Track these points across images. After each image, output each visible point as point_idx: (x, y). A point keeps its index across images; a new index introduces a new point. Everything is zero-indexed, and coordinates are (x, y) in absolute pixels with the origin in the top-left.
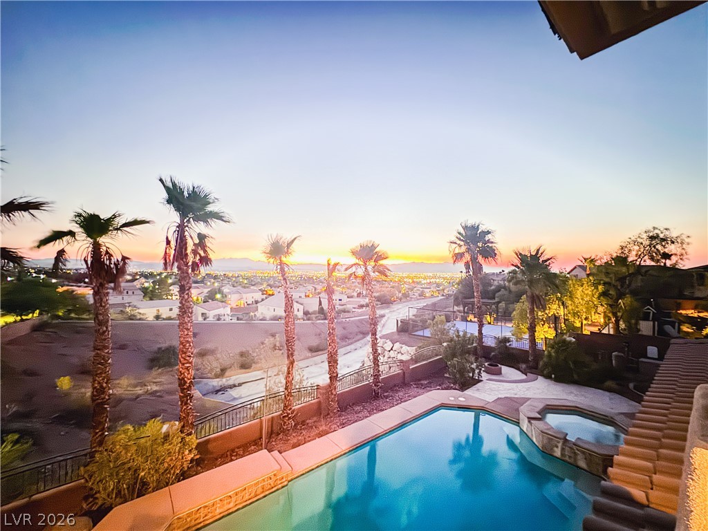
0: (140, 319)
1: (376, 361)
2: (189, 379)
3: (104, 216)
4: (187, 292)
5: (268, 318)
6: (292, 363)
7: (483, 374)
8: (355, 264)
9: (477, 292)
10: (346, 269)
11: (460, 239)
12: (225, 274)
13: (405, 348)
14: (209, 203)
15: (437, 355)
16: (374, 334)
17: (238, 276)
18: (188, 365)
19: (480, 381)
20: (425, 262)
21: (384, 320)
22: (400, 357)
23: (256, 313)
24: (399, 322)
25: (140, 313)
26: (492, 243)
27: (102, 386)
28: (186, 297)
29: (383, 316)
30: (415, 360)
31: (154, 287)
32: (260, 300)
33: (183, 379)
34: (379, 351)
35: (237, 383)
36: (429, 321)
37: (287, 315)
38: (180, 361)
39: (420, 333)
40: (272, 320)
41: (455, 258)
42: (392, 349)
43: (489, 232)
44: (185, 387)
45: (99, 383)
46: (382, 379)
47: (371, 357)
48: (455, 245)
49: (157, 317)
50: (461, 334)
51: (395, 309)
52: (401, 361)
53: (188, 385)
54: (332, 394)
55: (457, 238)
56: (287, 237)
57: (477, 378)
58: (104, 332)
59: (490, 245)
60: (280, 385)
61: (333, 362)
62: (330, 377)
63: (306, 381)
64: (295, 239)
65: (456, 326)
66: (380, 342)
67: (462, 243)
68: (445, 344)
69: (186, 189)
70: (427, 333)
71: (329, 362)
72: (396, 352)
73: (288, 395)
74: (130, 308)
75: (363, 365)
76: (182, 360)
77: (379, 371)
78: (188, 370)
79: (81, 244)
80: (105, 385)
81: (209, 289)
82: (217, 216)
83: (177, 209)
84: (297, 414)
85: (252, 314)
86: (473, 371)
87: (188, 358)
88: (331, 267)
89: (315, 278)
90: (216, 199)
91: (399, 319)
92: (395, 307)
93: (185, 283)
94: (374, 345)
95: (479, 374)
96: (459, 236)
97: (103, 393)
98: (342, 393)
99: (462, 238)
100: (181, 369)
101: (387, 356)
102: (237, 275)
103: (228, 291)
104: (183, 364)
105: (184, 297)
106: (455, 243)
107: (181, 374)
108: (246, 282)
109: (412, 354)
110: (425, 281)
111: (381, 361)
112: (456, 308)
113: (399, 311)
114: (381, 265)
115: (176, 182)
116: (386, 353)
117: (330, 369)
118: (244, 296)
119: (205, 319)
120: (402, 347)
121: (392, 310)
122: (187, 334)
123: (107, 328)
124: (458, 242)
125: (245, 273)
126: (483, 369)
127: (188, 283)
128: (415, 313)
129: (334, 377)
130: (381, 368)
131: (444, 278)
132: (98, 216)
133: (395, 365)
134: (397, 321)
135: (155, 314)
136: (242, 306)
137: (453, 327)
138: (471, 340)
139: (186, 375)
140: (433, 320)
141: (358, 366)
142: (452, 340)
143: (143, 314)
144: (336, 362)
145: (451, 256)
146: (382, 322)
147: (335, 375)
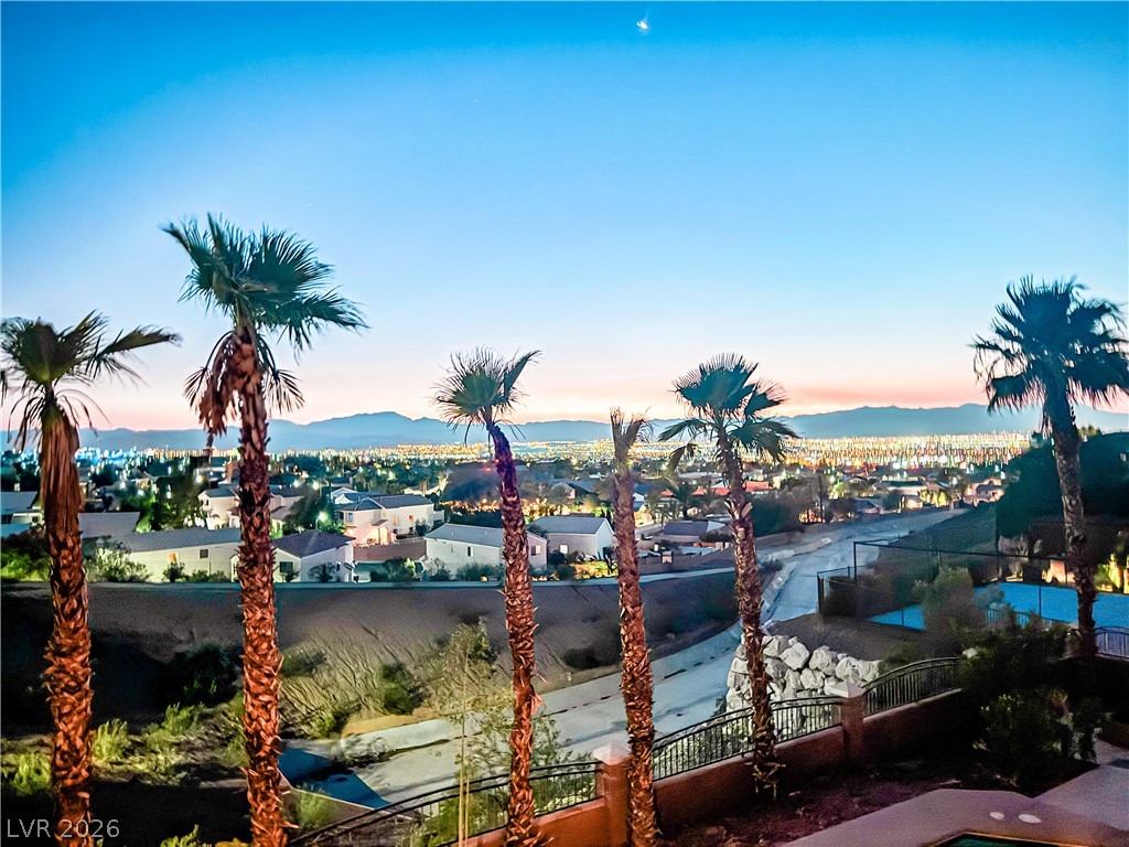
0: (132, 579)
1: (761, 698)
2: (269, 735)
3: (63, 325)
4: (258, 510)
5: (453, 573)
6: (528, 696)
7: (1099, 746)
8: (688, 423)
9: (1072, 493)
10: (665, 436)
11: (1007, 335)
12: (336, 458)
13: (846, 665)
14: (307, 278)
15: (947, 685)
16: (754, 619)
17: (371, 463)
18: (265, 698)
19: (1087, 766)
20: (901, 405)
21: (780, 578)
22: (831, 688)
23: (420, 560)
24: (826, 585)
25: (132, 565)
26: (1116, 341)
27: (72, 745)
28: (257, 521)
29: (774, 568)
30: (878, 696)
31: (161, 495)
32: (431, 525)
33: (257, 733)
34: (770, 670)
35: (375, 751)
36: (918, 583)
37: (512, 566)
38: (248, 689)
39: (893, 618)
40: (465, 579)
41: (992, 393)
42: (806, 665)
43: (1102, 310)
44: (262, 754)
45: (67, 736)
46: (779, 750)
47: (747, 687)
48: (990, 355)
49: (174, 573)
50: (1023, 621)
51: (811, 547)
52: (837, 701)
53: (267, 749)
54: (638, 786)
55: (999, 331)
56: (505, 357)
57: (1077, 756)
58: (74, 612)
59: (1109, 348)
60: (495, 759)
61: (639, 696)
62: (632, 741)
63: (566, 750)
64: (525, 359)
65: (1007, 598)
66: (771, 645)
67: (1017, 347)
68: (970, 653)
69: (248, 245)
70: (914, 618)
71: (629, 698)
72: (820, 675)
73: (520, 787)
74: (108, 552)
75: (724, 708)
76: (252, 683)
77: (772, 727)
78: (268, 712)
79: (18, 395)
80: (79, 743)
81: (298, 499)
82: (327, 310)
83: (227, 300)
84: (544, 839)
85: (409, 563)
86: (1064, 735)
87: (265, 680)
88: (624, 430)
89: (574, 461)
90: (322, 266)
91: (825, 577)
92: (812, 542)
93: (254, 485)
94: (754, 653)
95: (1086, 745)
96: (1003, 323)
97: (77, 762)
98: (665, 787)
99: (1015, 331)
100: (250, 709)
101: (791, 685)
102: (367, 460)
103: (346, 501)
104: (256, 696)
105: (251, 523)
106: (996, 347)
107: (252, 720)
108: (392, 476)
109: (869, 679)
110: (905, 465)
111: (774, 698)
112: (1004, 543)
113: (822, 553)
114: (767, 423)
115: (223, 228)
116: (791, 677)
117: (631, 719)
118: (387, 513)
119: (289, 578)
120: (836, 661)
121: (803, 549)
122: (263, 619)
123: (80, 602)
124: (1004, 344)
125: (389, 451)
126: (1097, 730)
127: (260, 485)
128: (875, 558)
129: (644, 741)
130: (778, 718)
131: (962, 452)
132: (49, 328)
133: (819, 710)
134: (820, 582)
135: (166, 567)
136: (384, 541)
137: (998, 601)
138: (1055, 641)
139: (263, 723)
140: (931, 580)
141: (708, 710)
142: (991, 640)
143: (139, 567)
144: (647, 696)
145: (982, 385)
146: (775, 586)
147: (645, 733)
